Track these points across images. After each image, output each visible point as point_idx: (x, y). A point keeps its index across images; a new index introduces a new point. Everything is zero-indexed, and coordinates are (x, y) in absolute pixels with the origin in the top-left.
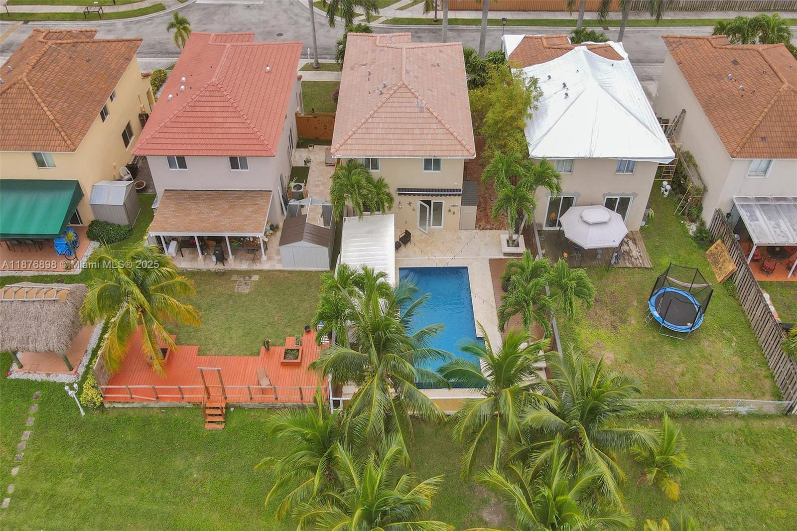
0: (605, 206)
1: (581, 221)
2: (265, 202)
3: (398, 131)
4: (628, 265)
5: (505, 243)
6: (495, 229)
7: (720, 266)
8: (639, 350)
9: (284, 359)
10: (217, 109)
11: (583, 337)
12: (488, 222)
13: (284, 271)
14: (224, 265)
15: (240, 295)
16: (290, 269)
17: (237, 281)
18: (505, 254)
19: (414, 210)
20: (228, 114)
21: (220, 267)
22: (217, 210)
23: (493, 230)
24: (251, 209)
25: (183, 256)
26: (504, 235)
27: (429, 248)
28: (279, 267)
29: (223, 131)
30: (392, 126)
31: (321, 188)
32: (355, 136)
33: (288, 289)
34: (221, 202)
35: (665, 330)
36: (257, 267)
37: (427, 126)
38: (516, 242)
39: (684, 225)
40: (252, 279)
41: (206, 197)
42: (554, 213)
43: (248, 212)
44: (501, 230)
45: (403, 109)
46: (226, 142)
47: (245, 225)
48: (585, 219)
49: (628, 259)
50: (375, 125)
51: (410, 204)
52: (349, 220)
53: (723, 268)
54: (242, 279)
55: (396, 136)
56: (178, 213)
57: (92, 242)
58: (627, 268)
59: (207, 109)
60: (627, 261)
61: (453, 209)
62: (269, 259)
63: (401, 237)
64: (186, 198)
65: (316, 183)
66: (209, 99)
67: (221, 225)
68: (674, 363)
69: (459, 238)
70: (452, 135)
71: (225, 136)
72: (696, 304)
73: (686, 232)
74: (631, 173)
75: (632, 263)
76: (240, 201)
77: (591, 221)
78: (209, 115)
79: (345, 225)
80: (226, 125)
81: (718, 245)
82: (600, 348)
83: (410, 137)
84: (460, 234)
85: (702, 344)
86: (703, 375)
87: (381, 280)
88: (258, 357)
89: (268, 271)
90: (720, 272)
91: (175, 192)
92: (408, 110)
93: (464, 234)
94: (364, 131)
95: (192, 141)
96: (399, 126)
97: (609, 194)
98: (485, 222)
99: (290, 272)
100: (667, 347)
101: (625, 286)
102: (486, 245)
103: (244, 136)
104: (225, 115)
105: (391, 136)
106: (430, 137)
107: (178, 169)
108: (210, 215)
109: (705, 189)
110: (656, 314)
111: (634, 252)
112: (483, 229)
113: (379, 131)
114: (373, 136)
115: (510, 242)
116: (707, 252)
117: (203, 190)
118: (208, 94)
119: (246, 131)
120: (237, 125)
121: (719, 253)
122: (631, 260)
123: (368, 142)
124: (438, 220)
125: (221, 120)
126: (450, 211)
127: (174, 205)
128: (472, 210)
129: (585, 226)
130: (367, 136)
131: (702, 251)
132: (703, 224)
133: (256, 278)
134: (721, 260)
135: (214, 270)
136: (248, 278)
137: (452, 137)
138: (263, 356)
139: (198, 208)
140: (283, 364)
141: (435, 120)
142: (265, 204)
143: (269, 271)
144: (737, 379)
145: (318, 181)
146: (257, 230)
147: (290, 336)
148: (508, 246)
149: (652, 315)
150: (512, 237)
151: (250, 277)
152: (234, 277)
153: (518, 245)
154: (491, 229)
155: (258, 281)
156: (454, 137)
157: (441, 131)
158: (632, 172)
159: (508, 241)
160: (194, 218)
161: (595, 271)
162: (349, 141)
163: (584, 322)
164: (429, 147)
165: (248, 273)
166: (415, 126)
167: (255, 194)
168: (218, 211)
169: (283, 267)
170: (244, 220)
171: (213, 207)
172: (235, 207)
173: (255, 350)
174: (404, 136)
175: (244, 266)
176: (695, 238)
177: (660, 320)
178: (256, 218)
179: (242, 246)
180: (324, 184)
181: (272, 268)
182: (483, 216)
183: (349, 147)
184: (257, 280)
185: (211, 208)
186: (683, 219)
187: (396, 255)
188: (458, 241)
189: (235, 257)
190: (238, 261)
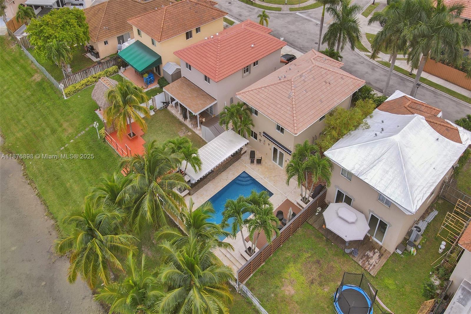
2: (209, 103)
3: (271, 101)
4: (360, 263)
10: (211, 50)
11: (290, 270)
13: (202, 139)
14: (185, 121)
17: (183, 130)
18: (297, 203)
19: (270, 149)
21: (183, 120)
22: (191, 95)
24: (202, 102)
25: (176, 108)
27: (267, 173)
28: (201, 136)
29: (207, 61)
30: (270, 97)
32: (251, 92)
34: (195, 93)
36: (195, 130)
37: (286, 106)
39: (430, 276)
41: (193, 87)
43: (200, 102)
45: (281, 92)
46: (204, 66)
47: (193, 106)
50: (264, 93)
51: (269, 144)
52: (230, 131)
54: (185, 131)
55: (268, 103)
56: (178, 87)
57: (158, 85)
58: (357, 263)
59: (208, 49)
61: (288, 161)
62: (201, 130)
63: (258, 158)
66: (212, 45)
67: (186, 101)
71: (206, 63)
74: (389, 207)
76: (202, 96)
78: (207, 51)
79: (226, 132)
80: (209, 59)
81: (432, 302)
83: (274, 107)
89: (196, 134)
91: (186, 79)
92: (283, 94)
94: (257, 92)
96: (273, 99)
97: (373, 212)
99: (203, 141)
105: (266, 101)
106: (282, 112)
107: (188, 69)
108: (187, 95)
113: (263, 96)
114: (258, 97)
117: (195, 84)
120: (213, 61)
122: (365, 262)
125: (209, 56)
126: (286, 161)
133: (189, 134)
135: (181, 121)
136: (187, 131)
139: (186, 90)
146: (195, 111)
148: (301, 200)
152: (183, 128)
157: (290, 113)
160: (181, 93)
162: (247, 93)
163: (299, 265)
164: (278, 117)
166: (280, 103)
170: (195, 104)
172: (198, 97)
174: (272, 105)
175: (190, 126)
178: (199, 107)
185: (190, 93)
186: (433, 272)
187: (250, 165)
188: (284, 180)
189: (191, 121)
190: (190, 123)
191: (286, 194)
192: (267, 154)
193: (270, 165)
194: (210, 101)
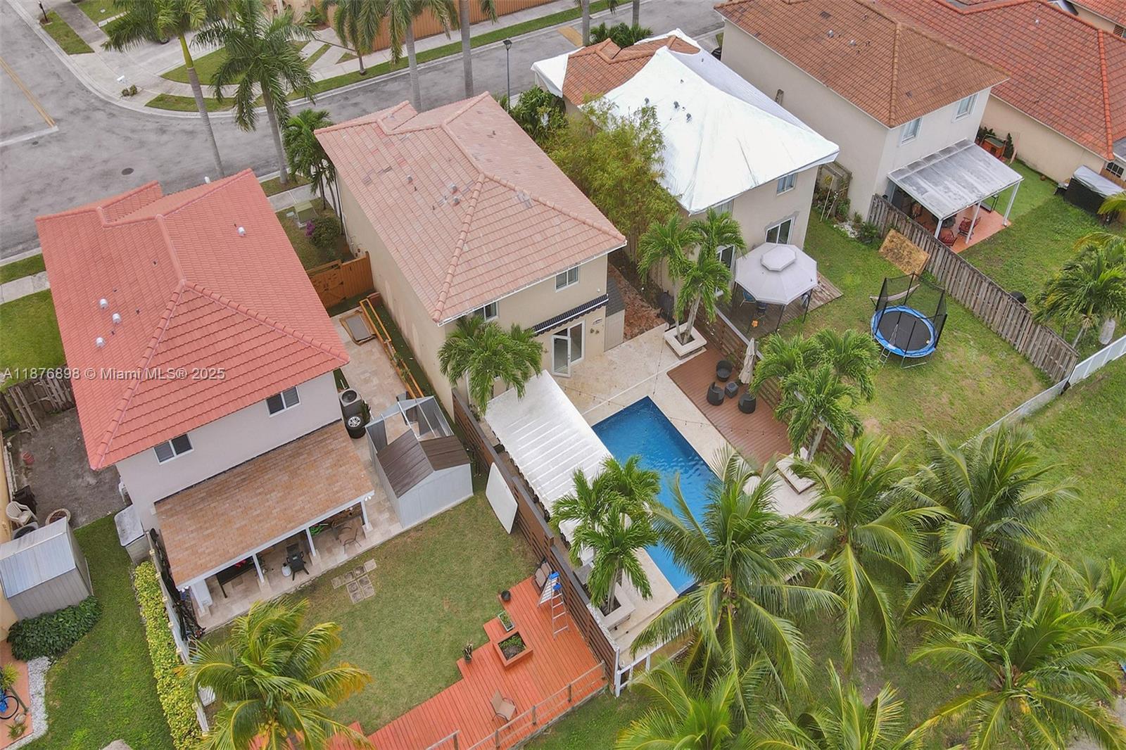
1: (765, 272)
2: (343, 441)
3: (512, 248)
4: (819, 303)
5: (675, 344)
6: (647, 330)
7: (906, 260)
8: (895, 399)
9: (507, 659)
10: (214, 328)
13: (408, 532)
14: (308, 574)
15: (366, 605)
16: (415, 523)
17: (345, 585)
18: (682, 357)
19: (546, 352)
20: (239, 328)
21: (302, 579)
23: (644, 332)
24: (328, 462)
25: (226, 597)
26: (667, 332)
29: (244, 358)
30: (500, 243)
31: (375, 381)
32: (457, 280)
33: (432, 555)
34: (270, 476)
35: (910, 360)
36: (362, 547)
37: (547, 224)
38: (686, 337)
39: (837, 230)
40: (368, 570)
41: (239, 479)
43: (327, 468)
44: (653, 327)
45: (502, 214)
46: (259, 373)
47: (337, 492)
48: (770, 265)
49: (815, 297)
50: (477, 253)
53: (911, 261)
54: (351, 579)
55: (512, 257)
56: (207, 529)
57: (31, 664)
58: (819, 307)
59: (197, 334)
60: (815, 300)
61: (596, 327)
64: (203, 499)
65: (363, 377)
66: (190, 316)
68: (936, 395)
69: (611, 363)
70: (584, 223)
71: (251, 366)
72: (922, 318)
73: (844, 236)
74: (792, 189)
75: (822, 299)
76: (302, 458)
77: (779, 267)
78: (204, 342)
80: (244, 348)
81: (893, 237)
83: (531, 249)
84: (610, 358)
85: (945, 358)
86: (969, 393)
88: (461, 680)
89: (381, 545)
90: (909, 267)
91: (175, 498)
92: (510, 212)
93: (614, 354)
94: (464, 267)
95: (199, 399)
96: (510, 239)
97: (771, 224)
99: (417, 529)
100: (918, 380)
102: (650, 356)
103: (284, 352)
104: (232, 331)
105: (506, 259)
106: (558, 238)
107: (176, 456)
108: (267, 504)
109: (850, 176)
110: (890, 347)
112: (632, 338)
113: (486, 258)
114: (481, 270)
115: (680, 338)
116: (881, 250)
117: (224, 472)
118: (184, 309)
119: (284, 342)
120: (262, 340)
121: (899, 246)
122: (818, 296)
123: (478, 281)
124: (577, 351)
125: (230, 343)
126: (591, 331)
127: (189, 519)
128: (620, 318)
129: (774, 276)
130: (472, 274)
131: (874, 251)
132: (858, 219)
133: (371, 565)
134: (905, 253)
135: (293, 590)
136: (358, 572)
137: (586, 227)
138: (469, 675)
139: (238, 504)
140: (509, 667)
141: (553, 213)
142: (345, 444)
143: (384, 544)
144: (1000, 380)
145: (364, 373)
146: (360, 490)
147: (486, 621)
148: (682, 345)
149: (887, 351)
150: (679, 331)
151: (362, 569)
152: (337, 582)
153: (691, 339)
154: (641, 332)
155: (378, 568)
156: (590, 226)
157: (568, 225)
158: (792, 187)
159: (677, 338)
160: (243, 523)
162: (453, 292)
164: (564, 254)
165: (354, 565)
166: (531, 230)
167: (319, 437)
168: (275, 493)
171: (261, 490)
172: (298, 472)
173: (447, 673)
174: (525, 252)
175: (341, 557)
176: (861, 239)
177: (899, 352)
178: (348, 473)
179: (328, 528)
180: (375, 373)
181: (387, 537)
183: (456, 300)
184: (375, 567)
185: (260, 494)
186: (834, 223)
190: (328, 553)
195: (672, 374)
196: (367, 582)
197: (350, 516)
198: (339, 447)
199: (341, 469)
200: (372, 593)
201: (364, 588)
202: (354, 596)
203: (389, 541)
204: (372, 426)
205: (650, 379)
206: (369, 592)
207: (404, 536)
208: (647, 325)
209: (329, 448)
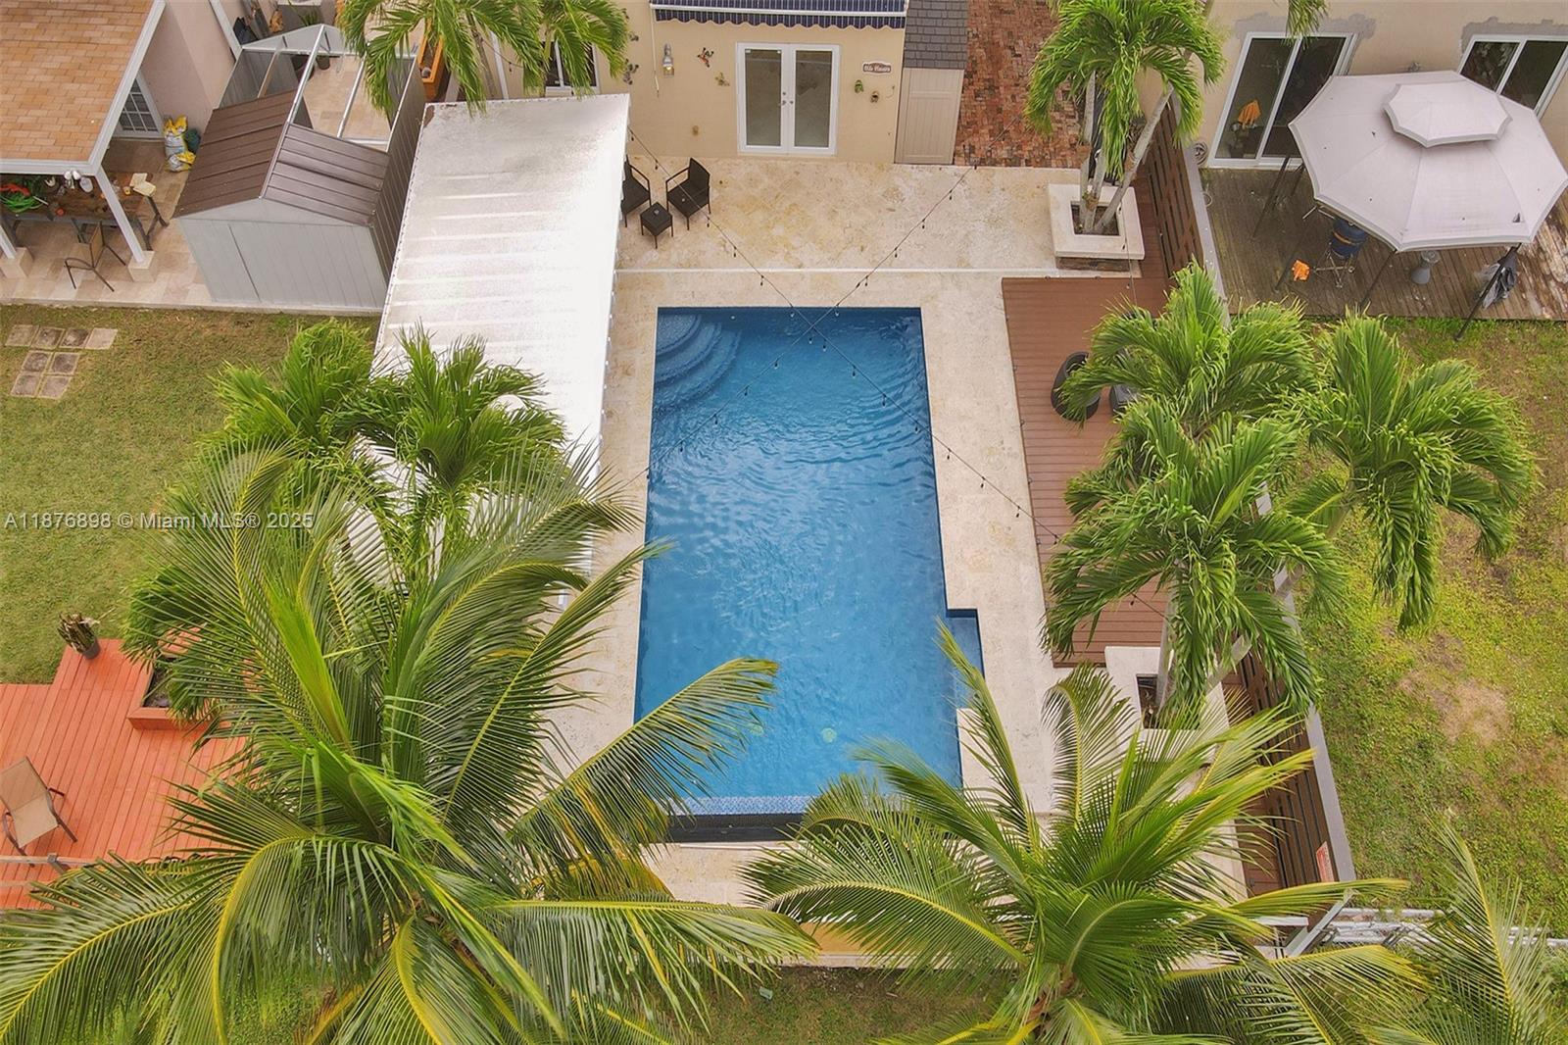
0: (1464, 73)
1: (1383, 135)
2: (122, 35)
4: (1537, 311)
5: (1063, 219)
6: (1028, 163)
9: (146, 703)
12: (1000, 134)
13: (217, 314)
15: (30, 411)
16: (241, 305)
17: (26, 349)
18: (1065, 262)
19: (722, 82)
23: (1018, 165)
24: (58, 60)
26: (1064, 187)
27: (779, 231)
28: (198, 297)
36: (118, 294)
38: (1107, 217)
40: (90, 344)
42: (1255, 104)
43: (46, 71)
44: (1048, 165)
47: (21, 127)
48: (1405, 123)
49: (1536, 290)
51: (705, 56)
52: (447, 118)
54: (48, 345)
58: (1533, 322)
60: (1530, 296)
61: (871, 82)
62: (168, 262)
63: (672, 185)
69: (894, 193)
75: (1552, 304)
76: (24, 25)
77: (1430, 134)
79: (428, 135)
82: (1447, 665)
84: (898, 181)
87: (510, 404)
88: (45, 687)
89: (156, 311)
93: (911, 179)
97: (1491, 25)
98: (991, 133)
99: (241, 318)
101: (1531, 398)
102: (993, 222)
111: (1557, 257)
112: (982, 162)
115: (1087, 216)
122: (1548, 292)
124: (814, 125)
126: (859, 87)
128: (946, 87)
129: (1402, 156)
133: (103, 338)
136: (71, 338)
138: (66, 685)
140: (141, 725)
142: (119, 41)
143: (160, 312)
146: (66, 146)
148: (1078, 231)
150: (1095, 196)
151: (83, 336)
152: (20, 334)
153: (1113, 229)
154: (1013, 162)
155: (108, 352)
159: (1075, 210)
161: (1407, 332)
165: (76, 320)
169: (214, 296)
170: (21, 105)
173: (42, 651)
175: (63, 292)
178: (72, 101)
179: (45, 210)
181: (171, 302)
182: (985, 112)
184: (107, 346)
187: (652, 255)
188: (890, 204)
189: (33, 256)
190: (42, 271)
191: (968, 266)
192: (695, 132)
193: (753, 181)
194: (111, 23)
195: (1013, 288)
196: (68, 368)
197: (100, 211)
198: (105, 41)
199: (69, 86)
200: (59, 394)
201: (52, 375)
202: (23, 380)
203: (174, 311)
204: (259, 52)
205: (953, 275)
206: (52, 388)
207: (207, 320)
208: (1036, 153)
209: (87, 34)
